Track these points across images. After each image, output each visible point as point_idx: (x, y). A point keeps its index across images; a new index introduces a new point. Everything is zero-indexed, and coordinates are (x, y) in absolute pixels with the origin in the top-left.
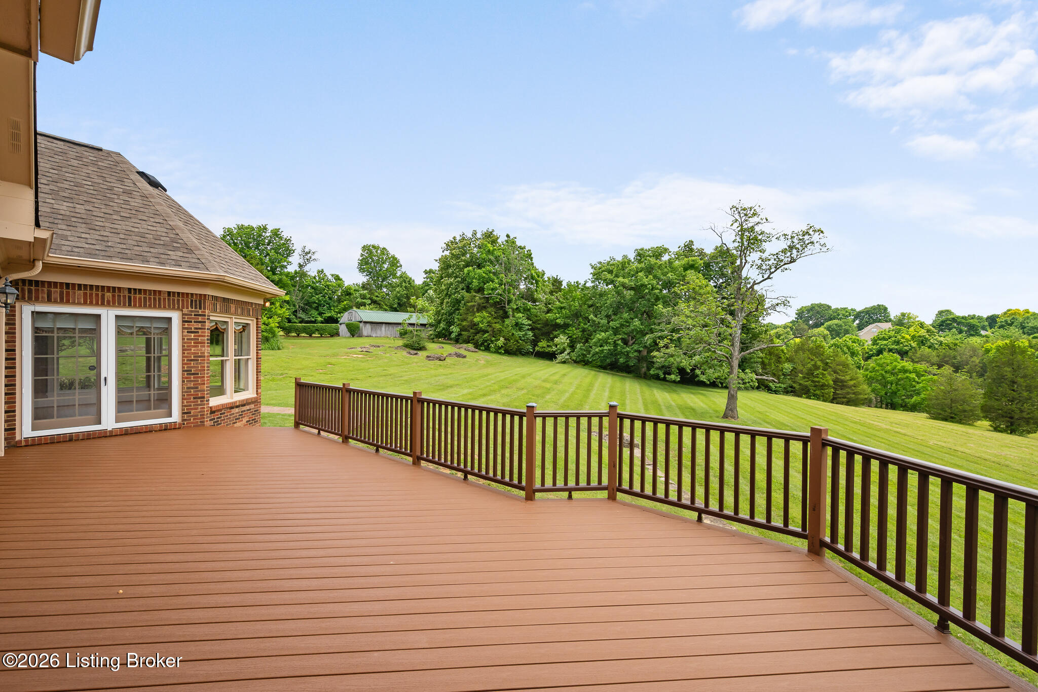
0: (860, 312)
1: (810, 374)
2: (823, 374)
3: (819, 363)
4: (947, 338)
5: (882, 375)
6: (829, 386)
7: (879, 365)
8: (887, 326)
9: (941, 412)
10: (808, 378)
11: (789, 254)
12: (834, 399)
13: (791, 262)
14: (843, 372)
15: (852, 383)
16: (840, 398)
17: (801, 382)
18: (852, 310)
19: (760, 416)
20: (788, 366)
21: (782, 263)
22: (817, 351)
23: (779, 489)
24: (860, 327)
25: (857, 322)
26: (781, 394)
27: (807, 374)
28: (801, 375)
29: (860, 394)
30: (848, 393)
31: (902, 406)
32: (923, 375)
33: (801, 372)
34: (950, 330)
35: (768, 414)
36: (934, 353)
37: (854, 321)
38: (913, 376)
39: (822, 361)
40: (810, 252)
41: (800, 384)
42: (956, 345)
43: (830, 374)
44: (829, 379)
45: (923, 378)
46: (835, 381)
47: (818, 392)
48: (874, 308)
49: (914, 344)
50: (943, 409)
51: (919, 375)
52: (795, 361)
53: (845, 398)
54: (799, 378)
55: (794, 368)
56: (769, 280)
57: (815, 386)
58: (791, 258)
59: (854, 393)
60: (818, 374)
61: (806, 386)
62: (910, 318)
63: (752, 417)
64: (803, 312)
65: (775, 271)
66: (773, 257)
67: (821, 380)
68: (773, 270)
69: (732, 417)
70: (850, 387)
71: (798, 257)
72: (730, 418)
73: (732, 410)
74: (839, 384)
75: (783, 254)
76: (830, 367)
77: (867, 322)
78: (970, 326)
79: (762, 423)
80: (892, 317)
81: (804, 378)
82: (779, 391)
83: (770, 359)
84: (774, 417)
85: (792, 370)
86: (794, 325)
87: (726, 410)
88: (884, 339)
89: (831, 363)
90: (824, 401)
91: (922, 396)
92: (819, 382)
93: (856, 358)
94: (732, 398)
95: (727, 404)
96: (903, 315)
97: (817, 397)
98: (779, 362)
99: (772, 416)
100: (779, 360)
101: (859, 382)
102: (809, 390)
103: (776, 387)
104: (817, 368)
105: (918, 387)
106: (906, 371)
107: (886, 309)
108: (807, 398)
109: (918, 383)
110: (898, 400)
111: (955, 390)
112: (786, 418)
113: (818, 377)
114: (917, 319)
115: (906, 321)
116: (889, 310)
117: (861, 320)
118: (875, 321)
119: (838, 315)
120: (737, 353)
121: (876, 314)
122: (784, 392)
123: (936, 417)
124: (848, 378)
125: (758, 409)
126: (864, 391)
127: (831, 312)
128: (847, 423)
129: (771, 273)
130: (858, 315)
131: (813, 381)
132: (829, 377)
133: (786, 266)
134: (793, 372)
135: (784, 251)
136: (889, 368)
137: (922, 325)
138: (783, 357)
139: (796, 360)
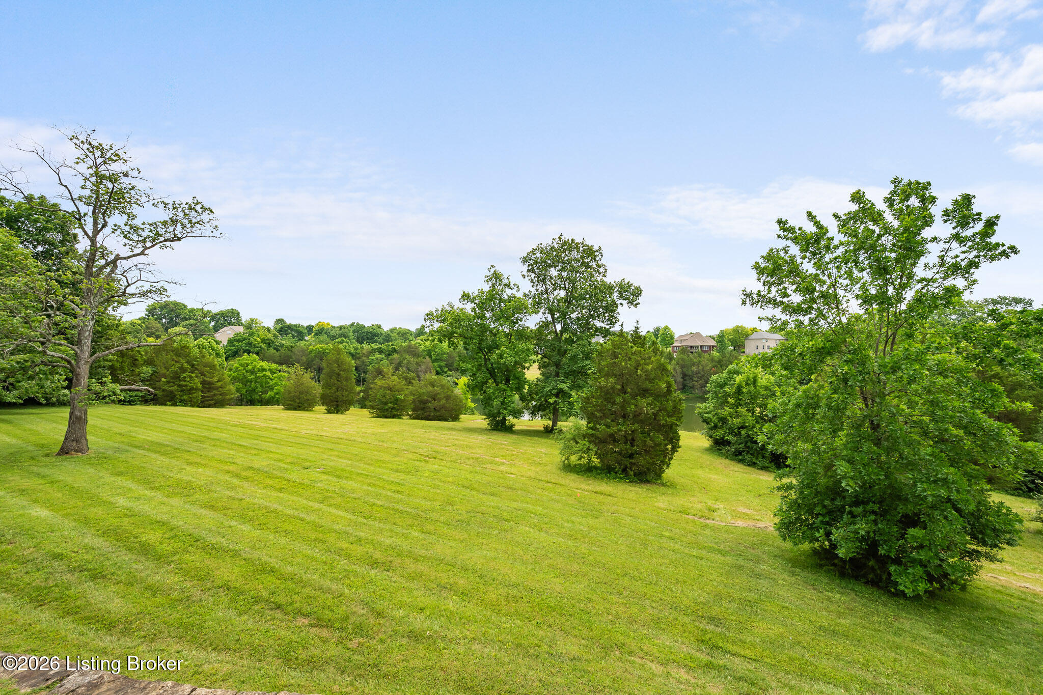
0: (216, 315)
1: (176, 377)
2: (191, 377)
3: (186, 365)
4: (286, 341)
5: (243, 374)
6: (197, 389)
7: (241, 365)
8: (240, 329)
9: (292, 403)
10: (174, 383)
11: (171, 229)
12: (202, 402)
13: (174, 240)
14: (211, 374)
15: (219, 384)
16: (207, 400)
17: (165, 387)
18: (208, 311)
19: (123, 440)
20: (147, 370)
21: (162, 239)
22: (183, 351)
23: (191, 545)
24: (216, 329)
25: (213, 323)
26: (137, 404)
27: (174, 378)
28: (164, 380)
29: (226, 395)
30: (215, 395)
31: (259, 401)
32: (275, 373)
33: (165, 376)
34: (287, 335)
35: (133, 434)
36: (278, 354)
37: (210, 322)
38: (268, 373)
39: (188, 362)
40: (198, 233)
41: (164, 390)
42: (292, 347)
43: (197, 377)
44: (197, 382)
45: (275, 375)
46: (203, 383)
47: (185, 397)
48: (228, 312)
49: (264, 346)
50: (294, 401)
51: (273, 373)
52: (155, 363)
53: (212, 400)
54: (161, 383)
55: (155, 372)
56: (143, 256)
57: (181, 391)
58: (175, 235)
59: (221, 395)
60: (185, 377)
61: (171, 392)
62: (257, 323)
63: (111, 444)
64: (155, 308)
65: (153, 246)
66: (148, 227)
67: (189, 383)
68: (148, 244)
69: (77, 451)
70: (217, 388)
71: (184, 236)
72: (73, 452)
73: (77, 440)
74: (207, 386)
75: (163, 227)
76: (197, 369)
77: (221, 324)
78: (297, 332)
79: (129, 448)
80: (243, 322)
81: (169, 382)
82: (133, 401)
83: (122, 363)
84: (144, 437)
85: (152, 375)
86: (144, 323)
87: (65, 442)
88: (239, 341)
89: (198, 365)
90: (192, 406)
91: (275, 391)
92: (186, 386)
93: (220, 359)
94: (77, 422)
95: (68, 432)
96: (252, 320)
97: (184, 403)
98: (135, 365)
99: (140, 436)
100: (134, 362)
101: (225, 383)
102: (175, 396)
103: (130, 396)
104: (184, 370)
105: (271, 383)
106: (263, 370)
107: (238, 314)
108: (172, 405)
109: (272, 380)
110: (256, 397)
111: (302, 384)
112: (161, 435)
113: (185, 381)
114: (262, 325)
115: (253, 325)
116: (241, 314)
117: (217, 322)
118: (230, 324)
119: (195, 316)
120: (87, 354)
121: (228, 318)
122: (141, 401)
123: (289, 407)
124: (215, 379)
125: (117, 430)
126: (230, 390)
127: (186, 311)
128: (229, 428)
129: (147, 248)
130: (213, 318)
131: (179, 386)
132: (197, 380)
133: (167, 243)
134: (153, 377)
135: (165, 223)
136: (250, 367)
137: (269, 330)
138: (140, 360)
139: (157, 363)
